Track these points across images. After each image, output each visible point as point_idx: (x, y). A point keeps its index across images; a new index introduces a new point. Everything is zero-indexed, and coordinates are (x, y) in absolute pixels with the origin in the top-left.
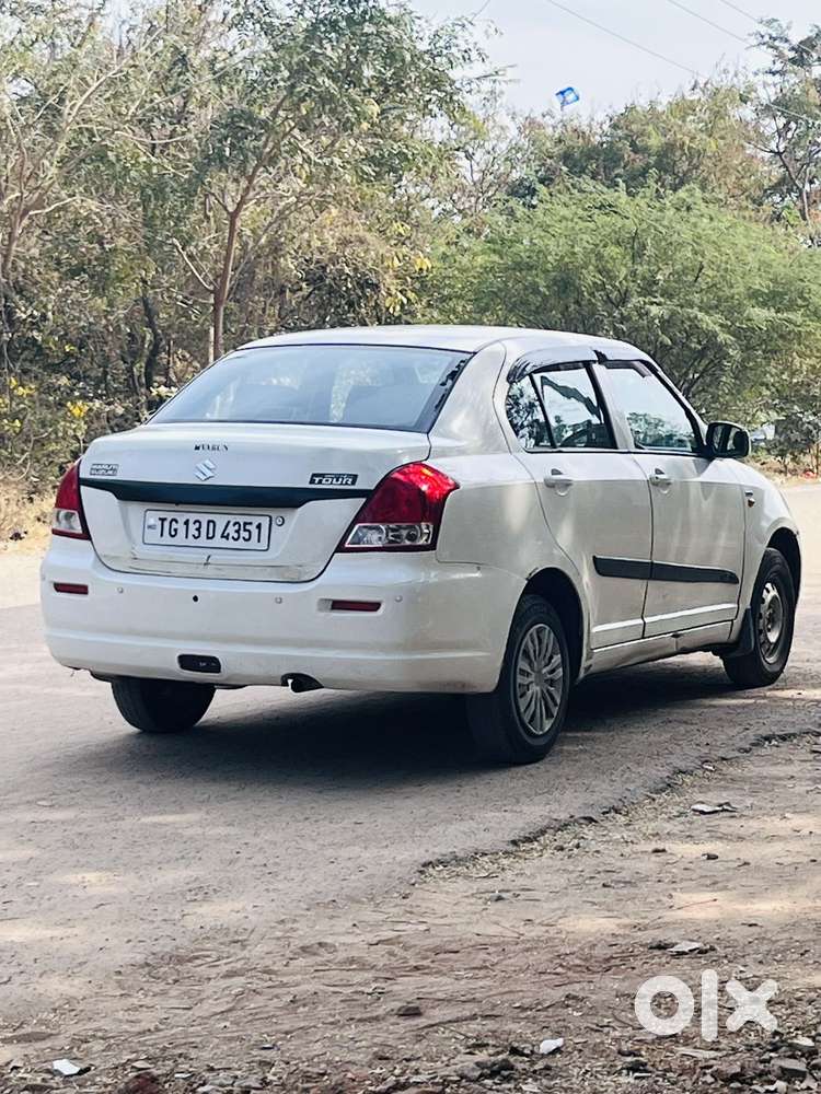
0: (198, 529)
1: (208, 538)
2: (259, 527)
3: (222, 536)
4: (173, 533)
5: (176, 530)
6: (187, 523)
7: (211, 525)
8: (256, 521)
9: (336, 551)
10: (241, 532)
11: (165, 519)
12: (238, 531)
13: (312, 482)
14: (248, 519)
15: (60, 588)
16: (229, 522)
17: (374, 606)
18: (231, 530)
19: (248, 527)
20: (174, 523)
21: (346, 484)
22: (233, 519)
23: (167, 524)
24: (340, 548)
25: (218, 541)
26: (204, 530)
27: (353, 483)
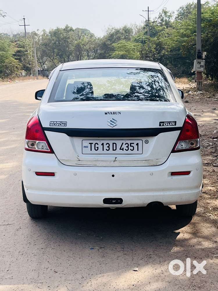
0: (108, 147)
1: (113, 150)
2: (137, 144)
3: (120, 149)
4: (96, 149)
5: (98, 148)
6: (103, 144)
7: (115, 145)
8: (136, 142)
9: (171, 152)
10: (129, 147)
11: (92, 143)
12: (128, 147)
13: (160, 125)
14: (132, 142)
15: (38, 174)
16: (123, 143)
17: (188, 173)
18: (124, 146)
19: (132, 145)
20: (96, 145)
21: (173, 125)
22: (125, 142)
23: (93, 146)
24: (173, 151)
25: (118, 151)
26: (111, 147)
27: (175, 125)
